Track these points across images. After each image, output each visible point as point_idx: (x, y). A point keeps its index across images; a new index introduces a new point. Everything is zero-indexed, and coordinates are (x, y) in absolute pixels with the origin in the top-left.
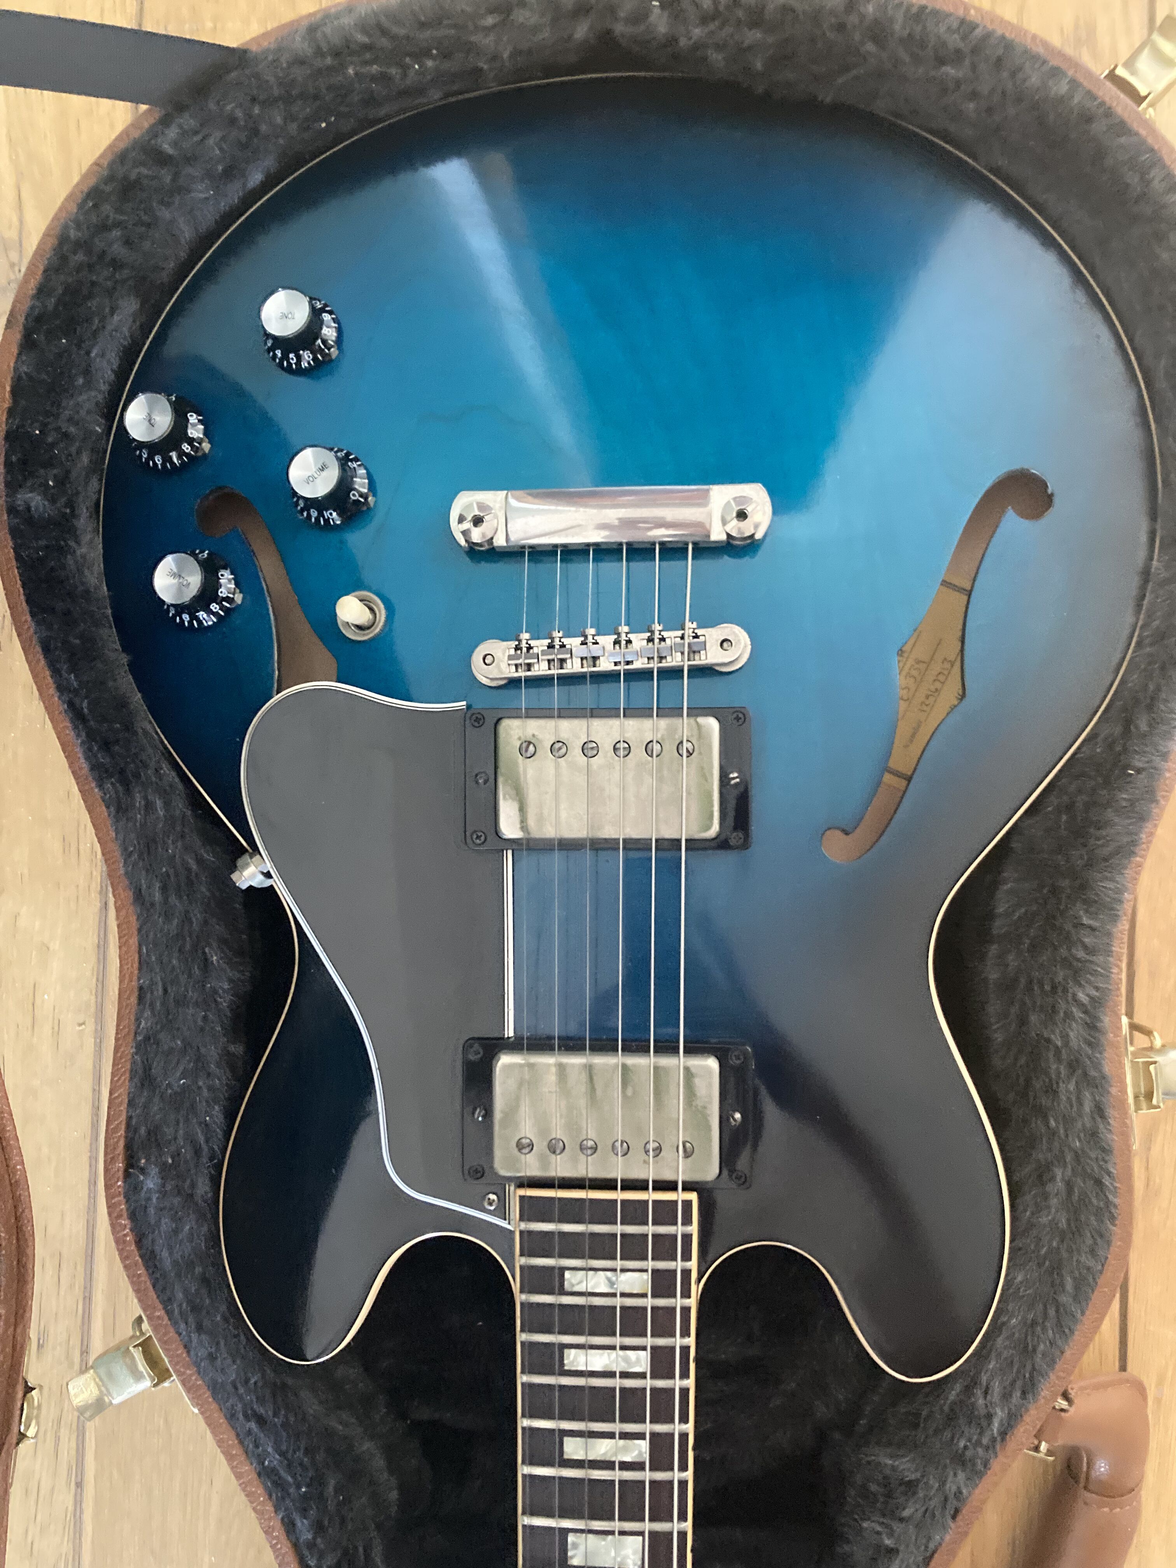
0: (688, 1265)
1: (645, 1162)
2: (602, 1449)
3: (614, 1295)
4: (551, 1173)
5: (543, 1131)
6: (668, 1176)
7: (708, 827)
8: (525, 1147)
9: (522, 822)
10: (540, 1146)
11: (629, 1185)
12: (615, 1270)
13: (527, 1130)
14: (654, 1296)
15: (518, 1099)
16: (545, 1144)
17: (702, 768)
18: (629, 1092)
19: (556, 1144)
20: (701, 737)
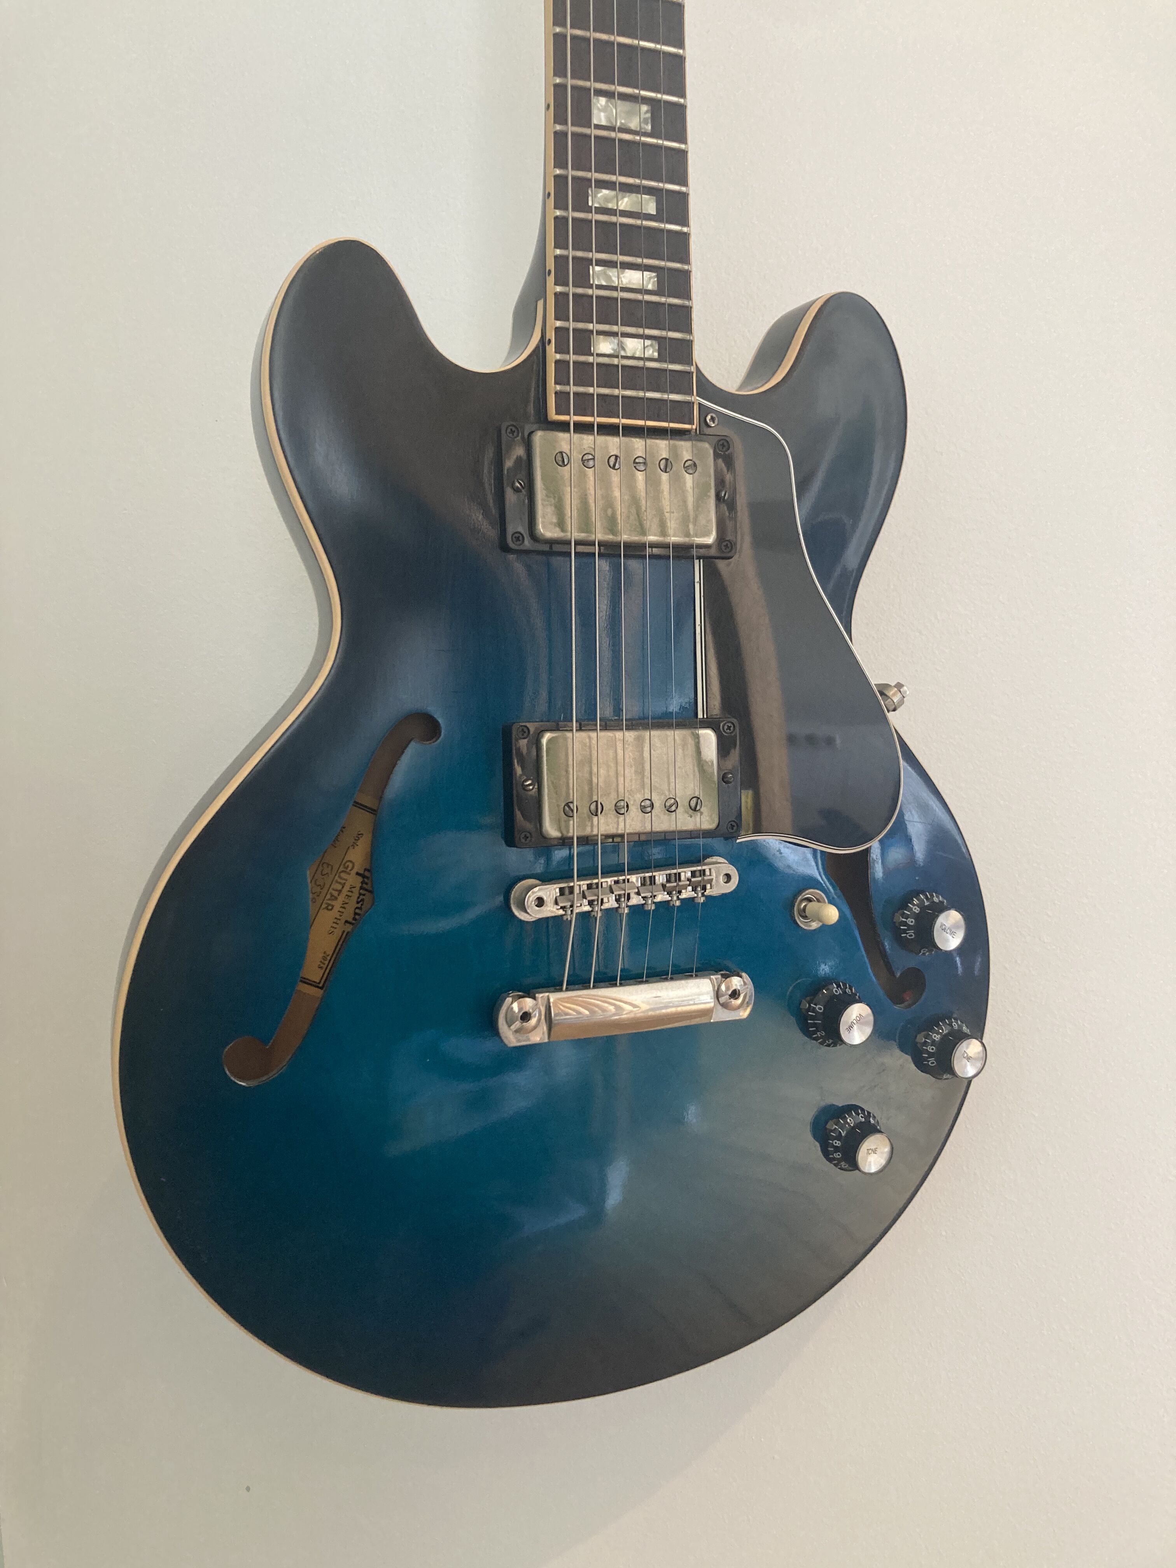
2: (626, 202)
3: (622, 335)
4: (669, 441)
5: (677, 482)
6: (579, 437)
7: (550, 741)
8: (690, 467)
9: (698, 743)
10: (678, 467)
11: (613, 430)
12: (622, 357)
13: (689, 480)
14: (591, 332)
15: (696, 506)
16: (674, 468)
17: (557, 793)
18: (610, 512)
19: (667, 465)
20: (559, 821)
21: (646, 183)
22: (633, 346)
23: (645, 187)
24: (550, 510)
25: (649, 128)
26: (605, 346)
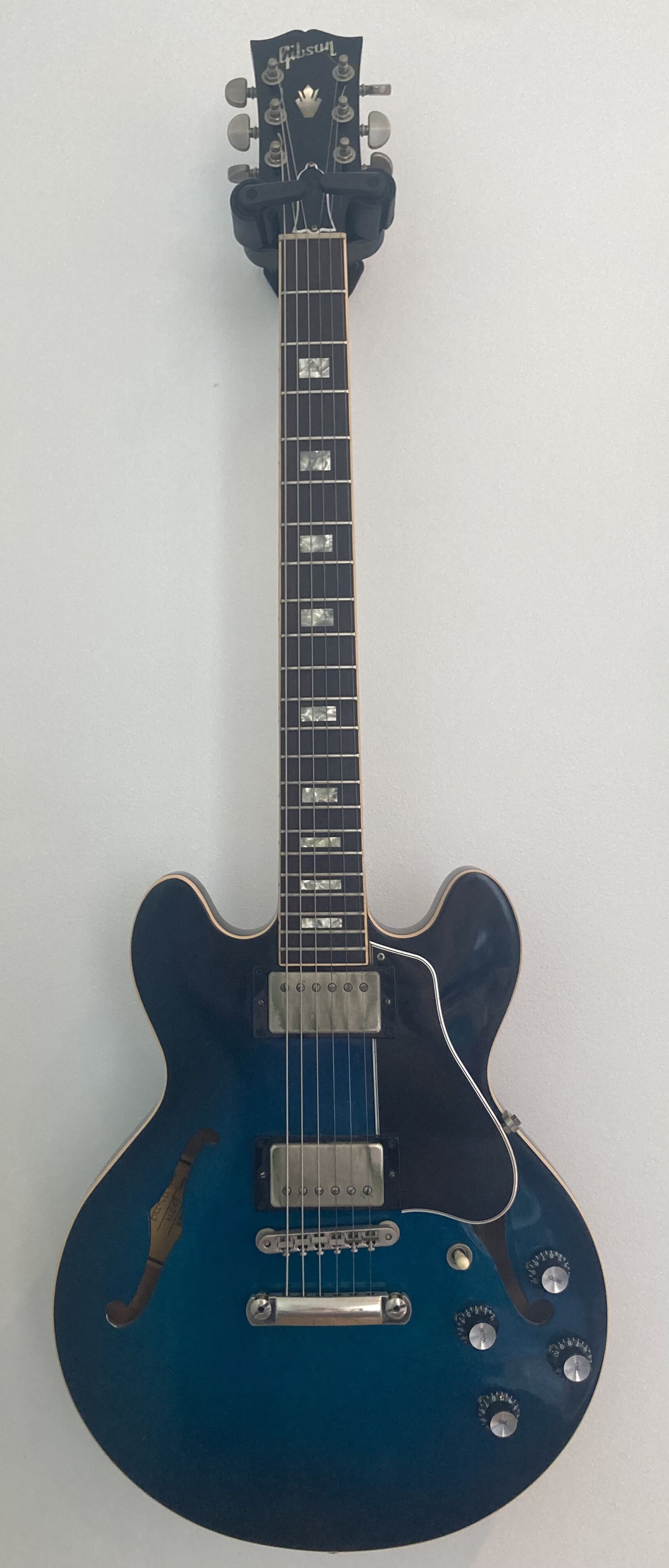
0: (282, 932)
1: (304, 981)
2: (322, 843)
3: (318, 917)
4: (349, 973)
5: (355, 995)
6: (294, 974)
7: (276, 1150)
8: (364, 988)
9: (370, 1153)
10: (356, 987)
11: (312, 969)
12: (318, 929)
13: (363, 996)
14: (299, 917)
15: (368, 1011)
16: (354, 989)
17: (278, 1181)
18: (312, 1017)
19: (348, 988)
20: (280, 1197)
21: (332, 831)
22: (325, 922)
23: (331, 833)
24: (277, 1017)
25: (336, 800)
26: (308, 924)
